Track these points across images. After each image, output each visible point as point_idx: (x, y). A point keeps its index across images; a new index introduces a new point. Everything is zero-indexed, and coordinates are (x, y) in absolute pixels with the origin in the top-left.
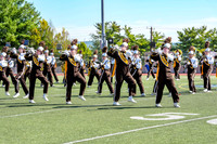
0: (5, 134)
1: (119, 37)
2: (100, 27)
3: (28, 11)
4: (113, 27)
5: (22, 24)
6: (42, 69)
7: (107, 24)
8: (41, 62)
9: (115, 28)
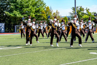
0: (31, 60)
1: (83, 14)
2: (74, 9)
3: (40, 3)
4: (80, 9)
5: (37, 9)
6: (57, 30)
7: (77, 7)
8: (56, 26)
9: (81, 9)
